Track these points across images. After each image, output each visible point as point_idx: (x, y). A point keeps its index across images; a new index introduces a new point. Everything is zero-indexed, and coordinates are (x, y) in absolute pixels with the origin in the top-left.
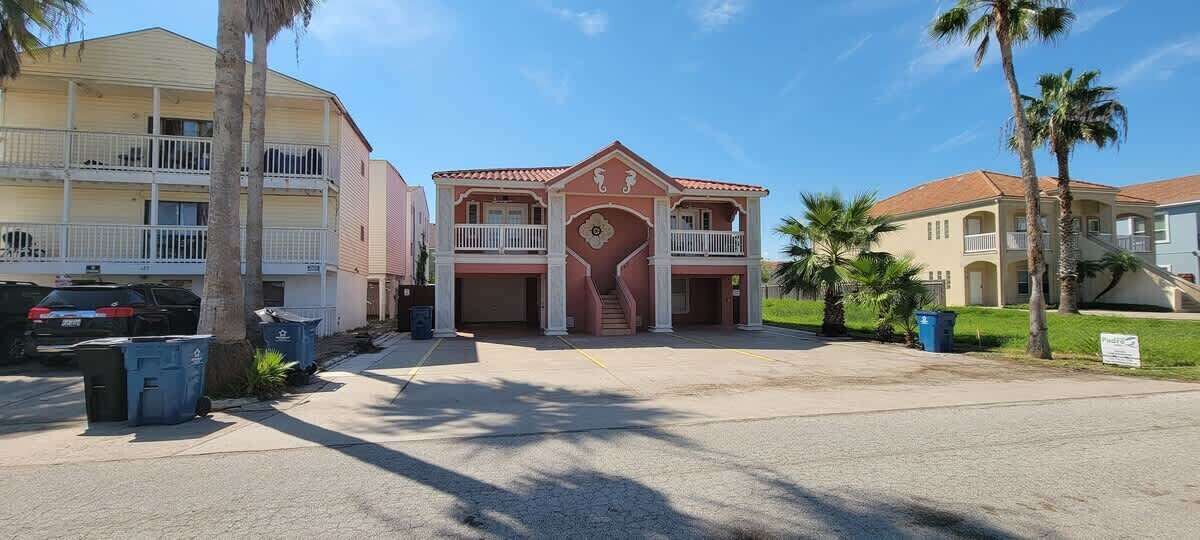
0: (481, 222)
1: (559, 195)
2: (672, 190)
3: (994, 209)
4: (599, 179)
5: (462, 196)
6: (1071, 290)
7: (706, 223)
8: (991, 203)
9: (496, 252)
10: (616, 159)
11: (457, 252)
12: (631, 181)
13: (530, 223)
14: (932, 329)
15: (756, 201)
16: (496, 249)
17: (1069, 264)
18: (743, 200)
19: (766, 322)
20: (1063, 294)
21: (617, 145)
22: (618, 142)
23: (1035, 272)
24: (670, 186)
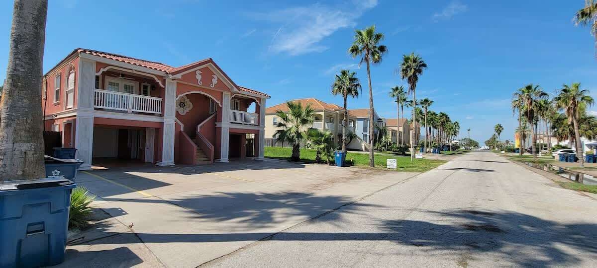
0: (103, 88)
1: (173, 81)
2: (235, 90)
3: (322, 113)
4: (199, 77)
5: (102, 70)
6: (346, 144)
7: (237, 107)
8: (322, 111)
9: (126, 112)
10: (208, 67)
11: (96, 109)
12: (215, 81)
13: (140, 94)
14: (341, 159)
15: (264, 100)
16: (125, 109)
17: (345, 136)
18: (259, 99)
19: (265, 157)
20: (343, 146)
21: (211, 60)
22: (211, 59)
23: (372, 139)
24: (235, 88)
